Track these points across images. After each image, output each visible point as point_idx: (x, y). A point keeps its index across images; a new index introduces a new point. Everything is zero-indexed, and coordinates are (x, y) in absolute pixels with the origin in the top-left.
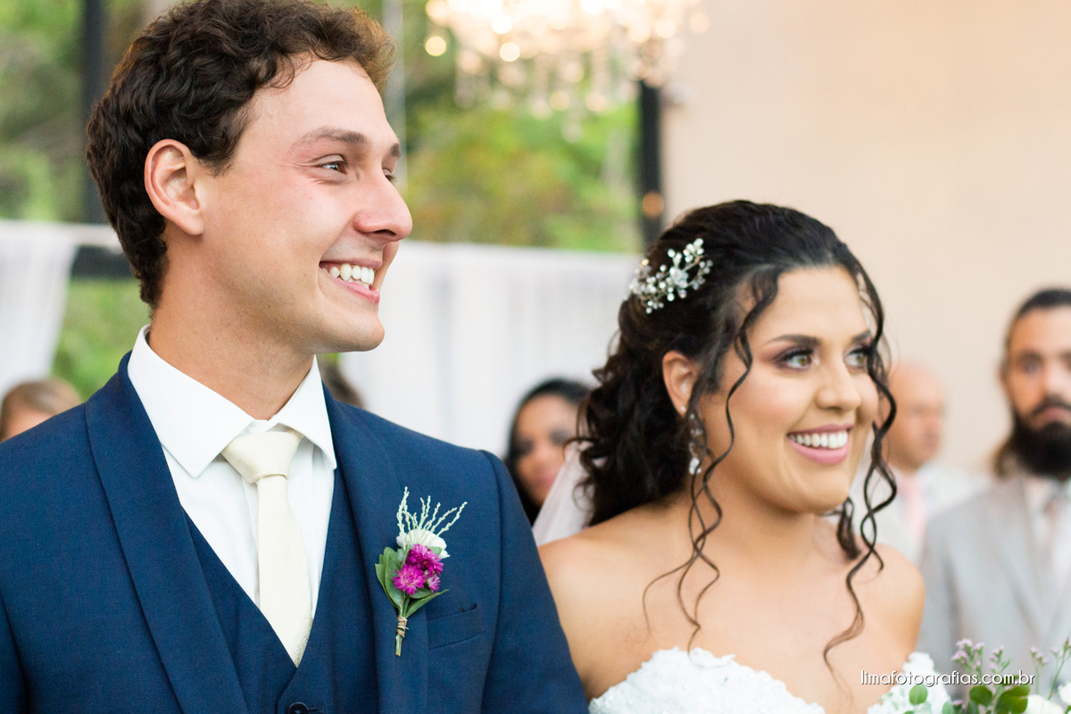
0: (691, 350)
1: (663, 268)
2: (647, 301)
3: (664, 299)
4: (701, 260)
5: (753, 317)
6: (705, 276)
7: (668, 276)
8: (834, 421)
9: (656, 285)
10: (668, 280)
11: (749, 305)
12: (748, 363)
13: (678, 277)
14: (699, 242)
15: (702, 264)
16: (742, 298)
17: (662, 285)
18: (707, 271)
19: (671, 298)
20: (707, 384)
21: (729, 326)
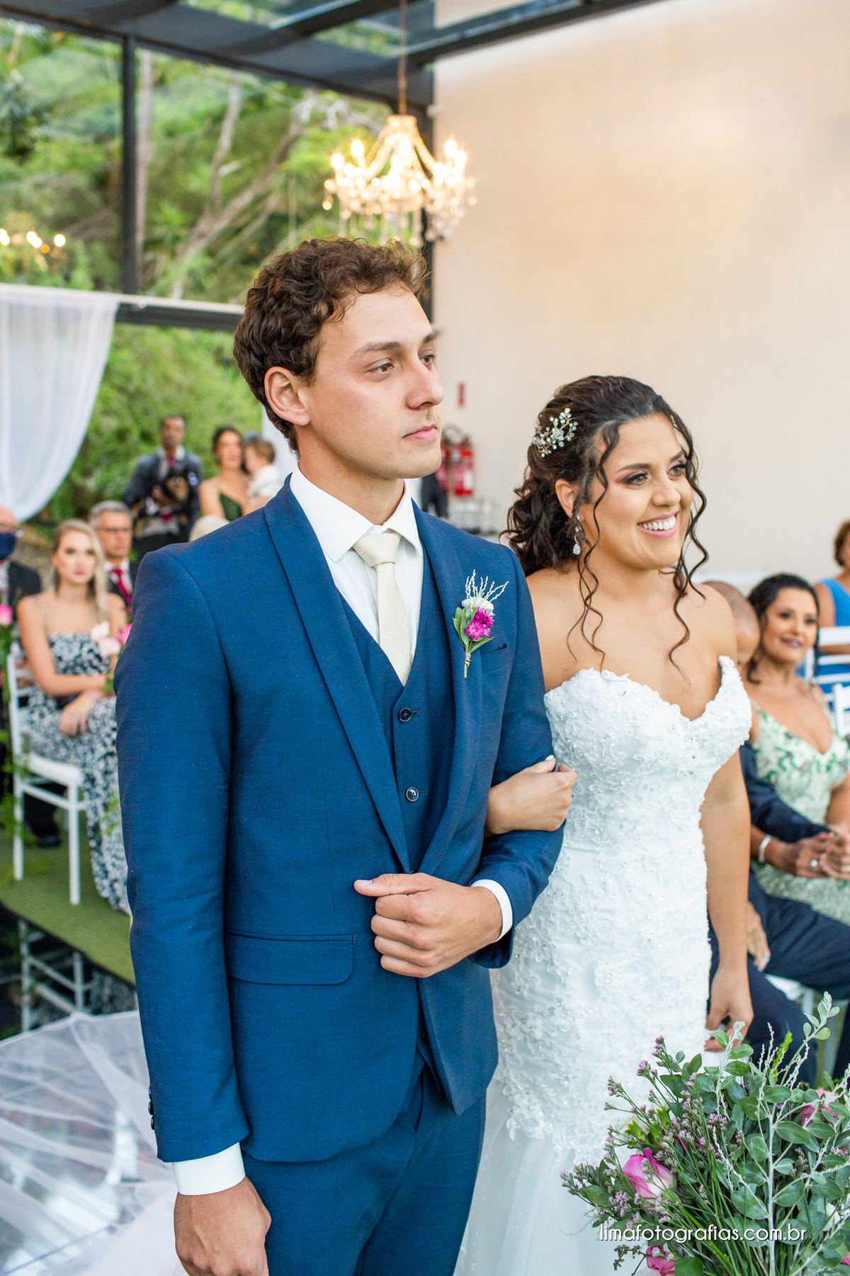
0: (571, 479)
1: (548, 429)
2: (541, 450)
3: (551, 448)
4: (571, 422)
5: (605, 456)
6: (574, 432)
7: (551, 434)
8: (665, 512)
9: (545, 439)
10: (552, 436)
11: (603, 448)
12: (606, 485)
13: (557, 434)
14: (567, 410)
15: (571, 425)
16: (597, 445)
17: (549, 440)
18: (574, 428)
19: (555, 447)
20: (583, 498)
21: (592, 463)
